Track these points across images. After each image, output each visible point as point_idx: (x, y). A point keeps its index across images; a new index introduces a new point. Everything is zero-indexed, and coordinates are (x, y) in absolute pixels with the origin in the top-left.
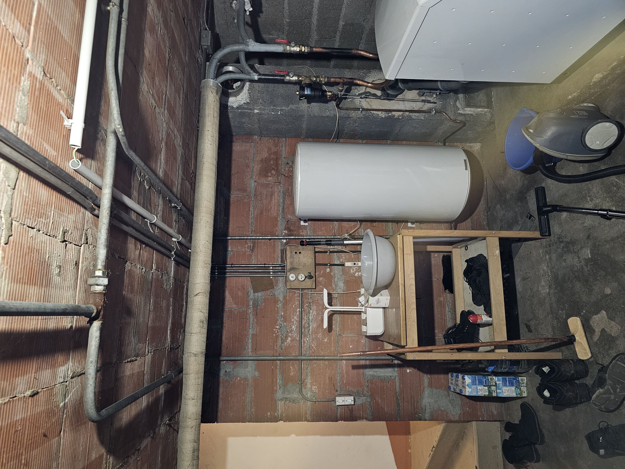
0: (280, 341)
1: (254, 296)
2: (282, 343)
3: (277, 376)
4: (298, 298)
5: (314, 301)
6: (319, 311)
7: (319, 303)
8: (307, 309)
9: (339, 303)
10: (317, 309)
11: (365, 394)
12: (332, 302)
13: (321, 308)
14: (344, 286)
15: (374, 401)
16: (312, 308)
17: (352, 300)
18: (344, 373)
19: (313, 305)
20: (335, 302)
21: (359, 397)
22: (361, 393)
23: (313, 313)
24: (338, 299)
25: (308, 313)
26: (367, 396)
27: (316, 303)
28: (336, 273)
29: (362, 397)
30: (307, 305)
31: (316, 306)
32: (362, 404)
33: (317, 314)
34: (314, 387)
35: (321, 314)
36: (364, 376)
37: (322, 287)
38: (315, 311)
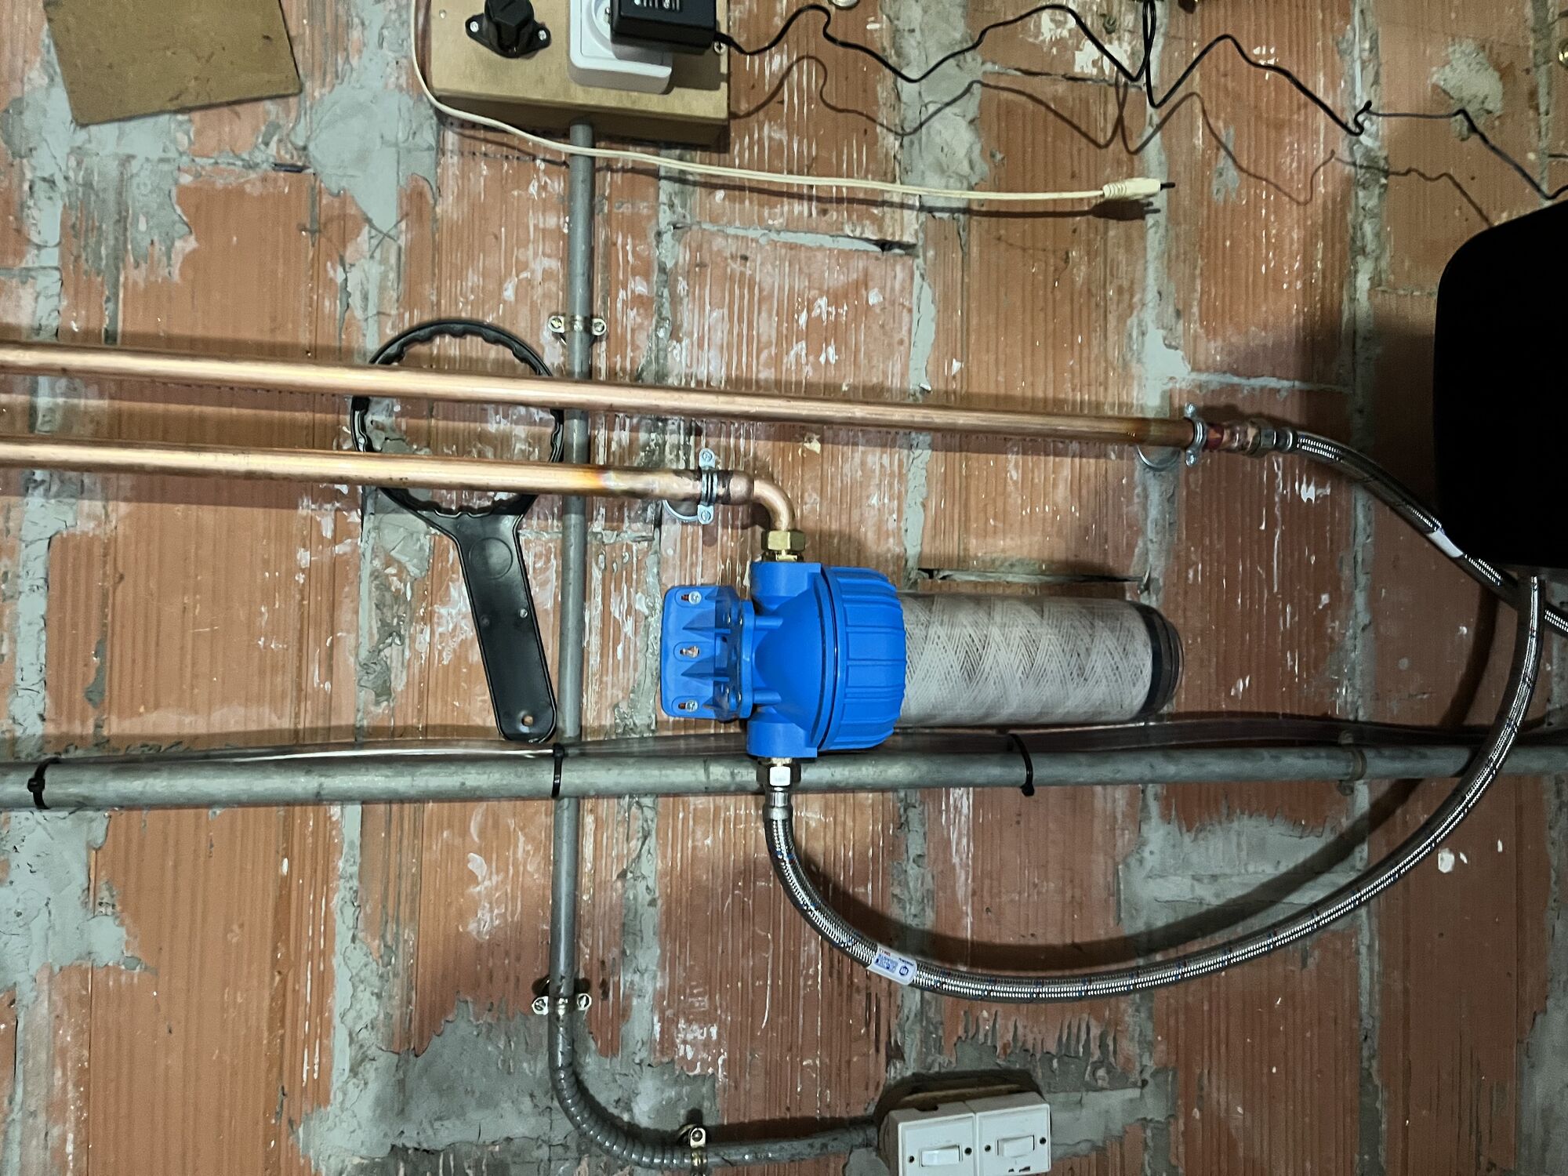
0: (368, 620)
1: (78, 152)
2: (389, 631)
3: (325, 954)
4: (552, 221)
5: (707, 260)
6: (749, 354)
7: (752, 278)
8: (641, 326)
9: (927, 293)
10: (731, 332)
11: (1128, 1060)
12: (864, 283)
13: (770, 326)
14: (977, 148)
15: (1196, 1113)
16: (685, 325)
17: (1041, 278)
18: (961, 893)
19: (702, 298)
20: (897, 286)
21: (1075, 1096)
22: (1096, 1055)
23: (694, 370)
24: (920, 261)
25: (649, 363)
26: (1144, 1083)
27: (732, 278)
28: (916, 25)
29: (1102, 1089)
30: (640, 296)
31: (726, 311)
32: (1101, 1151)
33: (728, 380)
34: (697, 1033)
35: (766, 381)
36: (1119, 919)
37: (780, 135)
38: (713, 353)
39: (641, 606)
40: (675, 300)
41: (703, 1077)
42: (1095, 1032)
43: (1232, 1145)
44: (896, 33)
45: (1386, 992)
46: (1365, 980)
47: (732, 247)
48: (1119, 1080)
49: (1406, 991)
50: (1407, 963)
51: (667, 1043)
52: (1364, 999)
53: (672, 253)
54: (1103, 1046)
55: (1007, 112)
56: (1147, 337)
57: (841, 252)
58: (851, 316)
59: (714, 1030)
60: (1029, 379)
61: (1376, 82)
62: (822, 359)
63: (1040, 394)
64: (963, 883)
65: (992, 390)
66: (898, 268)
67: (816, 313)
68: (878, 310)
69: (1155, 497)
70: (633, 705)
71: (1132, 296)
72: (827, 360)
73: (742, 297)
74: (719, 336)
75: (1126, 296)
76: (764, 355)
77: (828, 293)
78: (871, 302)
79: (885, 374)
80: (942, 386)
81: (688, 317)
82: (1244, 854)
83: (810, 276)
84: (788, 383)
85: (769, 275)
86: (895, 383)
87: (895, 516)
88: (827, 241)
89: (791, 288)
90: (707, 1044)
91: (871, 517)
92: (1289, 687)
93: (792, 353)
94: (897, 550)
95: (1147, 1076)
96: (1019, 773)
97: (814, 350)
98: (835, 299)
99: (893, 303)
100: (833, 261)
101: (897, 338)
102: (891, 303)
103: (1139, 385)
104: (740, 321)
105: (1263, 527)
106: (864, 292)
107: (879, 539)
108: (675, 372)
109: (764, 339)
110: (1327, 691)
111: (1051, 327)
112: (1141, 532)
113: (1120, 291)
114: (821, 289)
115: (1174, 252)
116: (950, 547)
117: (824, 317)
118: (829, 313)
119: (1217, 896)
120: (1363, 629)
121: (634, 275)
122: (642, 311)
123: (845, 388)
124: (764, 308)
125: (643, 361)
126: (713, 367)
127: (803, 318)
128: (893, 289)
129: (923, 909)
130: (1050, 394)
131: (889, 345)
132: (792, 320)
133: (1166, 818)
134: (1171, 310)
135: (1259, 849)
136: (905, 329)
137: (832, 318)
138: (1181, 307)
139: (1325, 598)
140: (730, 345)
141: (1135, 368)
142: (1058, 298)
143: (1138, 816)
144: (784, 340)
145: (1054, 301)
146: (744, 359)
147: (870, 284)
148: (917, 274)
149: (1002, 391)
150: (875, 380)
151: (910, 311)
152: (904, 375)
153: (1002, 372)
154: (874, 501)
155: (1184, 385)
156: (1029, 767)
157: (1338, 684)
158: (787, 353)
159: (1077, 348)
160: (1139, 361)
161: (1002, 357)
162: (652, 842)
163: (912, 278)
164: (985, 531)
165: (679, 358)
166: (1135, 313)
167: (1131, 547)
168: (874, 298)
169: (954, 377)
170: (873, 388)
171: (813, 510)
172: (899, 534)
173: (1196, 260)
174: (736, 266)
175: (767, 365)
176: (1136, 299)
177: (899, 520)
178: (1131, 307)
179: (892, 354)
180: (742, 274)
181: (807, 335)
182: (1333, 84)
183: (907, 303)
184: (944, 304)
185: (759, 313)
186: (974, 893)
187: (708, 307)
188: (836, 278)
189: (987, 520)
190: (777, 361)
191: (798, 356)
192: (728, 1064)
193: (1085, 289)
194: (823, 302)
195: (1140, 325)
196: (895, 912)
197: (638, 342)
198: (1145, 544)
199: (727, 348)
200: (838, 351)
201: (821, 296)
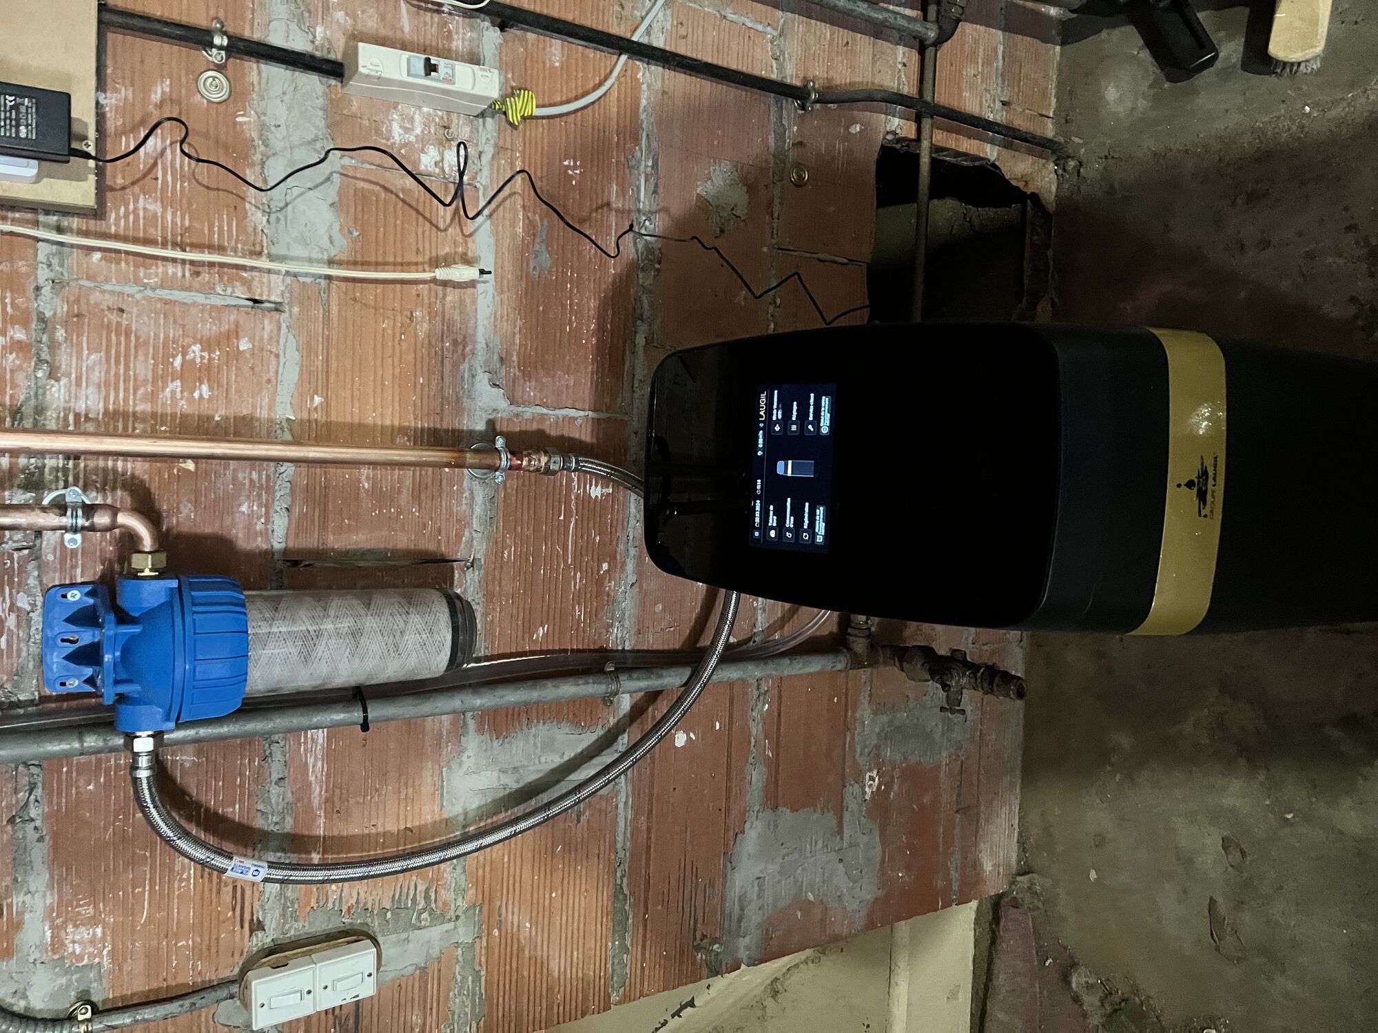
5: (85, 313)
6: (126, 390)
7: (128, 327)
8: (20, 368)
9: (292, 343)
10: (108, 372)
11: (445, 904)
12: (235, 333)
13: (146, 368)
14: (337, 227)
15: (496, 932)
16: (63, 367)
17: (390, 331)
18: (315, 802)
19: (79, 345)
20: (266, 336)
21: (404, 936)
22: (422, 904)
23: (72, 404)
24: (286, 315)
25: (28, 399)
26: (457, 917)
27: (109, 327)
28: (281, 121)
29: (425, 927)
30: (19, 342)
31: (103, 354)
32: (423, 970)
33: (106, 412)
34: (84, 933)
35: (143, 412)
36: (442, 806)
37: (155, 207)
38: (91, 389)
39: (23, 602)
40: (53, 346)
41: (90, 967)
42: (421, 888)
43: (520, 949)
44: (263, 127)
45: (635, 831)
46: (622, 824)
47: (109, 301)
48: (439, 917)
49: (649, 830)
50: (650, 811)
51: (57, 944)
52: (620, 838)
53: (50, 304)
54: (427, 897)
55: (362, 198)
56: (478, 378)
57: (213, 307)
58: (224, 358)
59: (99, 931)
60: (379, 410)
61: (655, 192)
62: (196, 395)
63: (388, 422)
64: (317, 794)
65: (348, 419)
66: (266, 322)
67: (190, 356)
68: (248, 356)
69: (479, 498)
70: (16, 685)
71: (464, 347)
72: (201, 396)
73: (118, 343)
74: (96, 375)
75: (460, 347)
76: (141, 392)
77: (201, 342)
78: (242, 348)
79: (254, 407)
80: (305, 416)
81: (64, 359)
82: (538, 751)
83: (183, 326)
84: (164, 416)
85: (146, 326)
86: (263, 414)
87: (263, 520)
88: (200, 299)
89: (166, 337)
90: (92, 941)
91: (241, 522)
92: (577, 630)
93: (168, 390)
94: (265, 546)
95: (459, 913)
96: (357, 715)
97: (189, 387)
98: (208, 345)
99: (262, 349)
100: (206, 315)
101: (265, 377)
102: (259, 350)
103: (469, 415)
104: (117, 363)
105: (562, 518)
106: (235, 341)
107: (248, 538)
108: (55, 406)
109: (141, 378)
110: (604, 631)
111: (397, 371)
112: (469, 524)
113: (455, 343)
114: (194, 338)
115: (499, 313)
116: (310, 541)
117: (198, 360)
118: (202, 357)
119: (518, 782)
120: (632, 585)
121: (13, 324)
122: (20, 355)
123: (217, 418)
124: (140, 352)
125: (22, 398)
126: (91, 401)
127: (178, 362)
128: (262, 338)
129: (284, 818)
130: (396, 423)
131: (259, 384)
132: (167, 363)
133: (480, 730)
134: (496, 357)
135: (549, 745)
136: (272, 370)
137: (205, 361)
138: (504, 356)
139: (605, 566)
140: (107, 384)
141: (466, 402)
142: (404, 348)
143: (458, 731)
144: (161, 377)
145: (401, 351)
146: (121, 395)
147: (241, 334)
148: (284, 326)
149: (356, 420)
150: (245, 412)
151: (277, 356)
152: (271, 406)
153: (357, 405)
154: (244, 508)
155: (504, 415)
156: (365, 711)
157: (612, 625)
158: (163, 389)
159: (419, 387)
160: (469, 397)
161: (357, 393)
162: (39, 792)
163: (279, 328)
164: (341, 528)
165: (57, 394)
166: (467, 361)
167: (459, 536)
168: (244, 345)
169: (316, 409)
170: (244, 418)
171: (188, 517)
172: (266, 534)
173: (516, 321)
174: (114, 317)
175: (144, 399)
176: (468, 349)
177: (266, 523)
178: (463, 356)
179: (261, 390)
180: (119, 324)
181: (180, 375)
182: (622, 192)
183: (274, 350)
184: (308, 350)
185: (136, 357)
186: (327, 801)
187: (86, 352)
188: (209, 328)
189: (343, 520)
190: (153, 397)
191: (173, 392)
192: (112, 954)
193: (426, 342)
194: (197, 348)
195: (470, 370)
196: (259, 823)
197: (18, 382)
198: (471, 533)
199: (106, 385)
200: (211, 388)
201: (195, 343)
